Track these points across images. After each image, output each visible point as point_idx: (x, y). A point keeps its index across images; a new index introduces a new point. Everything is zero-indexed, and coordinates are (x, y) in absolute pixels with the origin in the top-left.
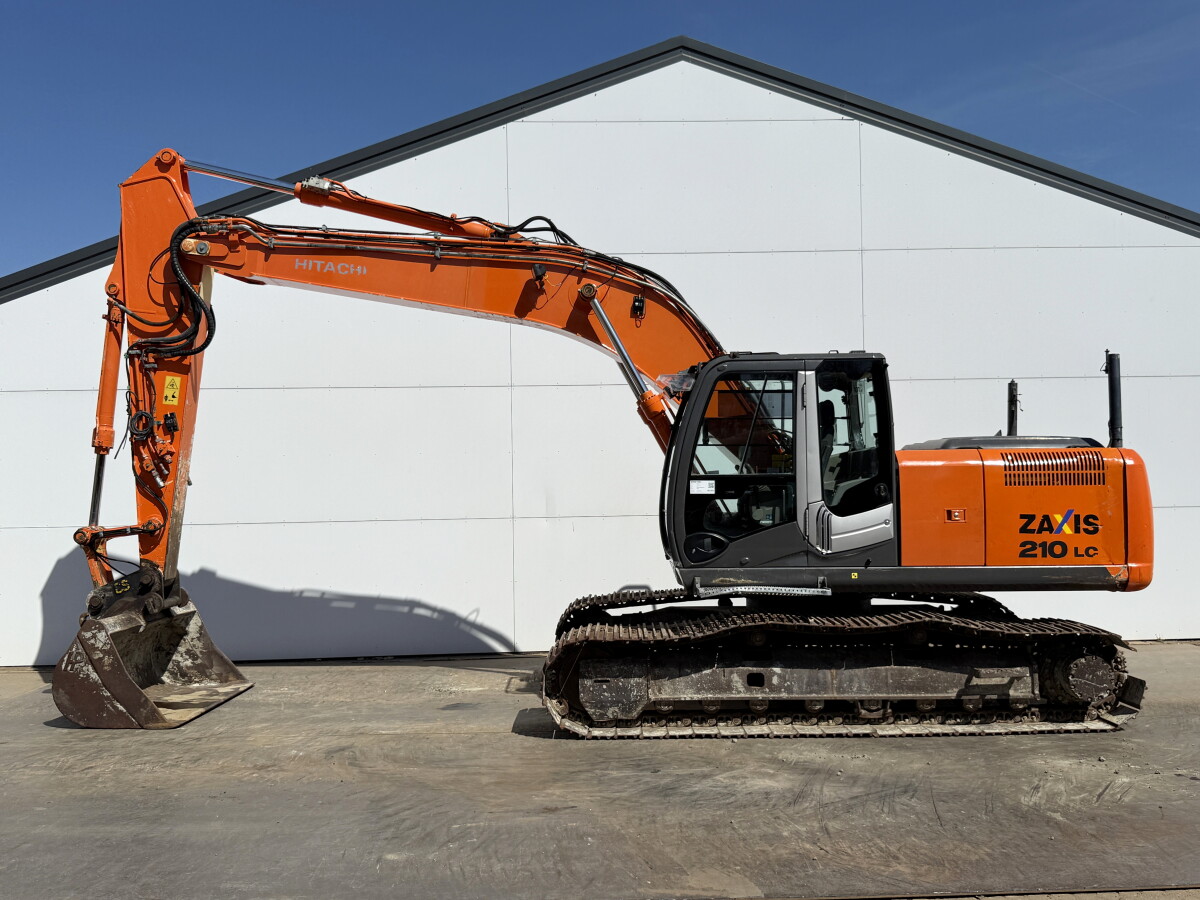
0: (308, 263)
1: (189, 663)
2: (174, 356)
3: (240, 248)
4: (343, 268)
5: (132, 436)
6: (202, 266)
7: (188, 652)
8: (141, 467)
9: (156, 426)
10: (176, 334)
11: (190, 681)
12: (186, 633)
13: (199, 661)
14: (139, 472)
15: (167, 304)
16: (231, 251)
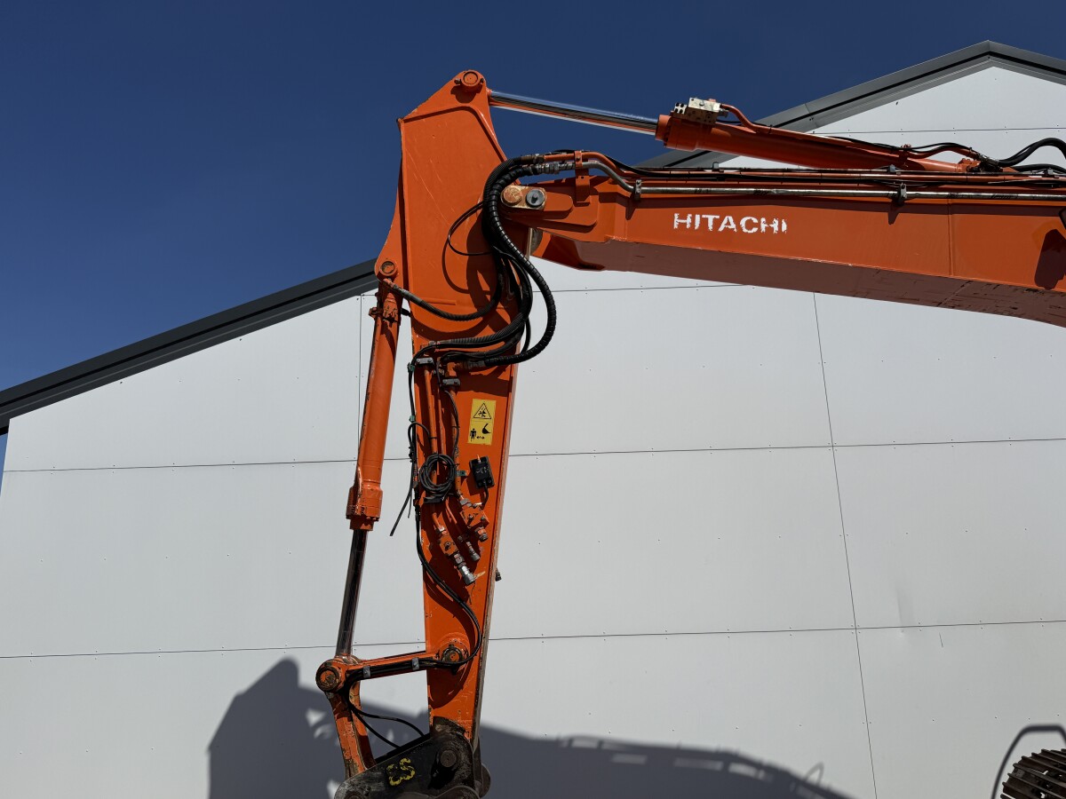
0: (693, 219)
2: (489, 365)
3: (590, 199)
4: (750, 225)
5: (417, 496)
8: (435, 549)
9: (459, 478)
10: (488, 332)
16: (576, 205)
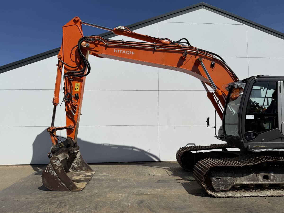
0: (118, 51)
1: (77, 166)
2: (78, 77)
3: (98, 45)
4: (128, 52)
5: (65, 100)
6: (86, 51)
7: (77, 163)
8: (68, 109)
9: (72, 97)
10: (79, 70)
11: (77, 171)
12: (76, 157)
13: (80, 165)
14: (67, 111)
15: (76, 61)
16: (96, 47)
